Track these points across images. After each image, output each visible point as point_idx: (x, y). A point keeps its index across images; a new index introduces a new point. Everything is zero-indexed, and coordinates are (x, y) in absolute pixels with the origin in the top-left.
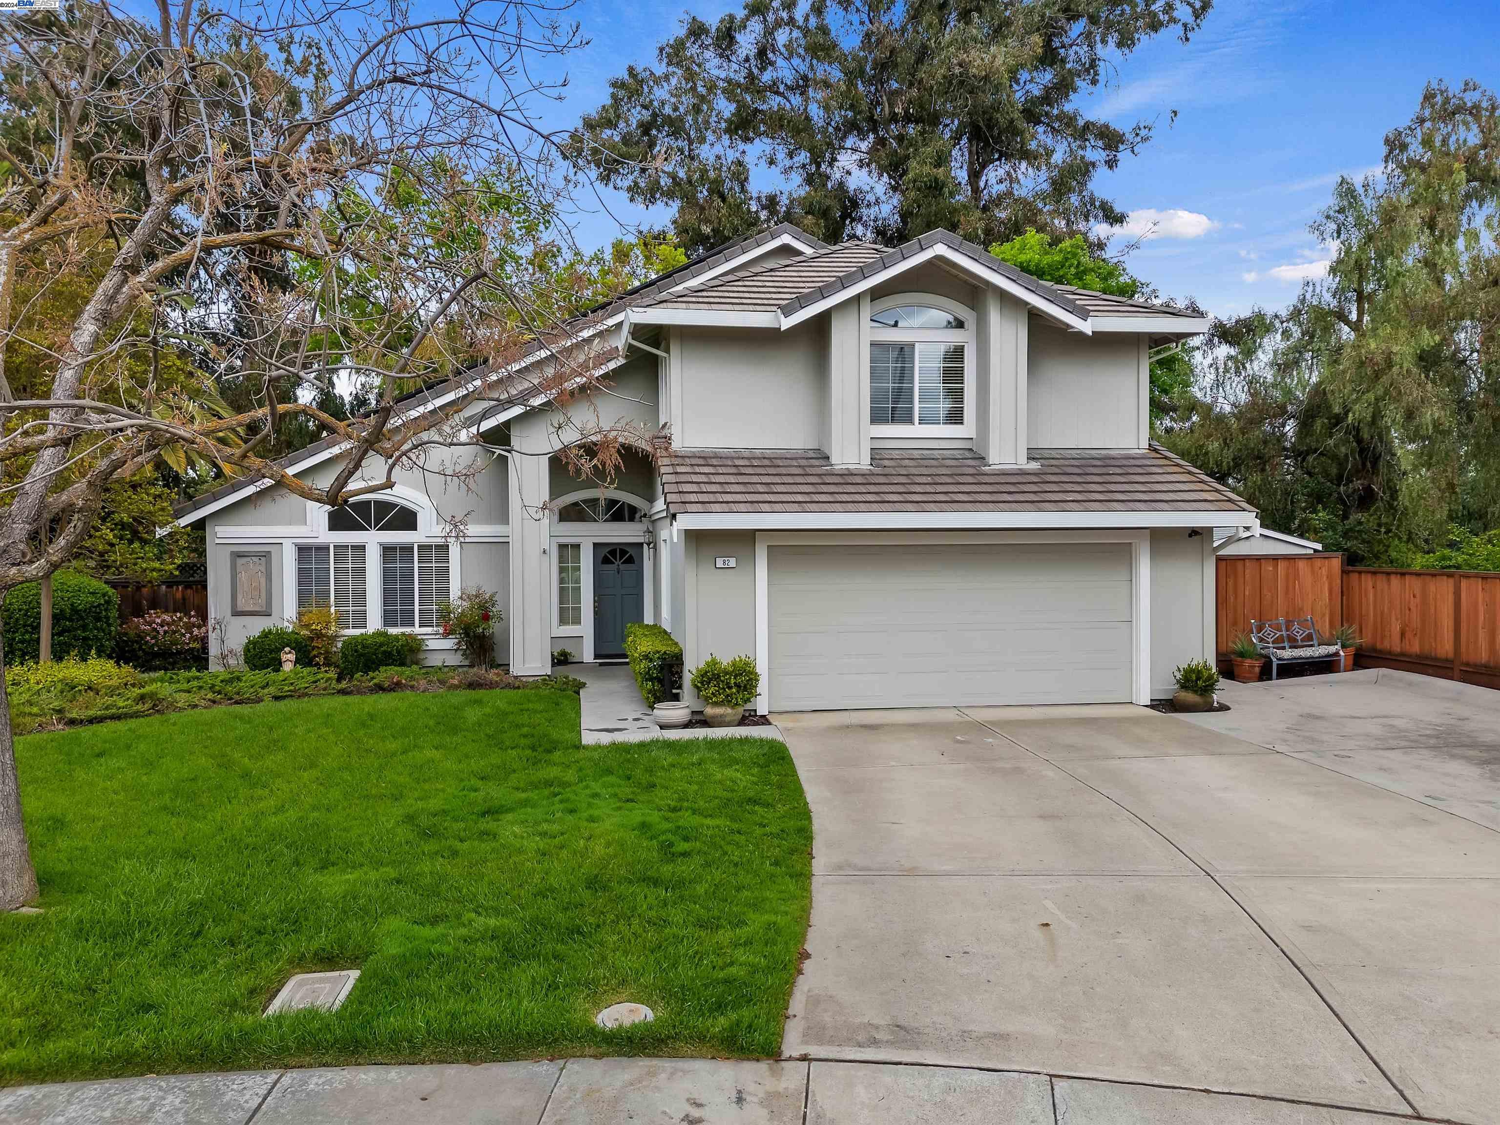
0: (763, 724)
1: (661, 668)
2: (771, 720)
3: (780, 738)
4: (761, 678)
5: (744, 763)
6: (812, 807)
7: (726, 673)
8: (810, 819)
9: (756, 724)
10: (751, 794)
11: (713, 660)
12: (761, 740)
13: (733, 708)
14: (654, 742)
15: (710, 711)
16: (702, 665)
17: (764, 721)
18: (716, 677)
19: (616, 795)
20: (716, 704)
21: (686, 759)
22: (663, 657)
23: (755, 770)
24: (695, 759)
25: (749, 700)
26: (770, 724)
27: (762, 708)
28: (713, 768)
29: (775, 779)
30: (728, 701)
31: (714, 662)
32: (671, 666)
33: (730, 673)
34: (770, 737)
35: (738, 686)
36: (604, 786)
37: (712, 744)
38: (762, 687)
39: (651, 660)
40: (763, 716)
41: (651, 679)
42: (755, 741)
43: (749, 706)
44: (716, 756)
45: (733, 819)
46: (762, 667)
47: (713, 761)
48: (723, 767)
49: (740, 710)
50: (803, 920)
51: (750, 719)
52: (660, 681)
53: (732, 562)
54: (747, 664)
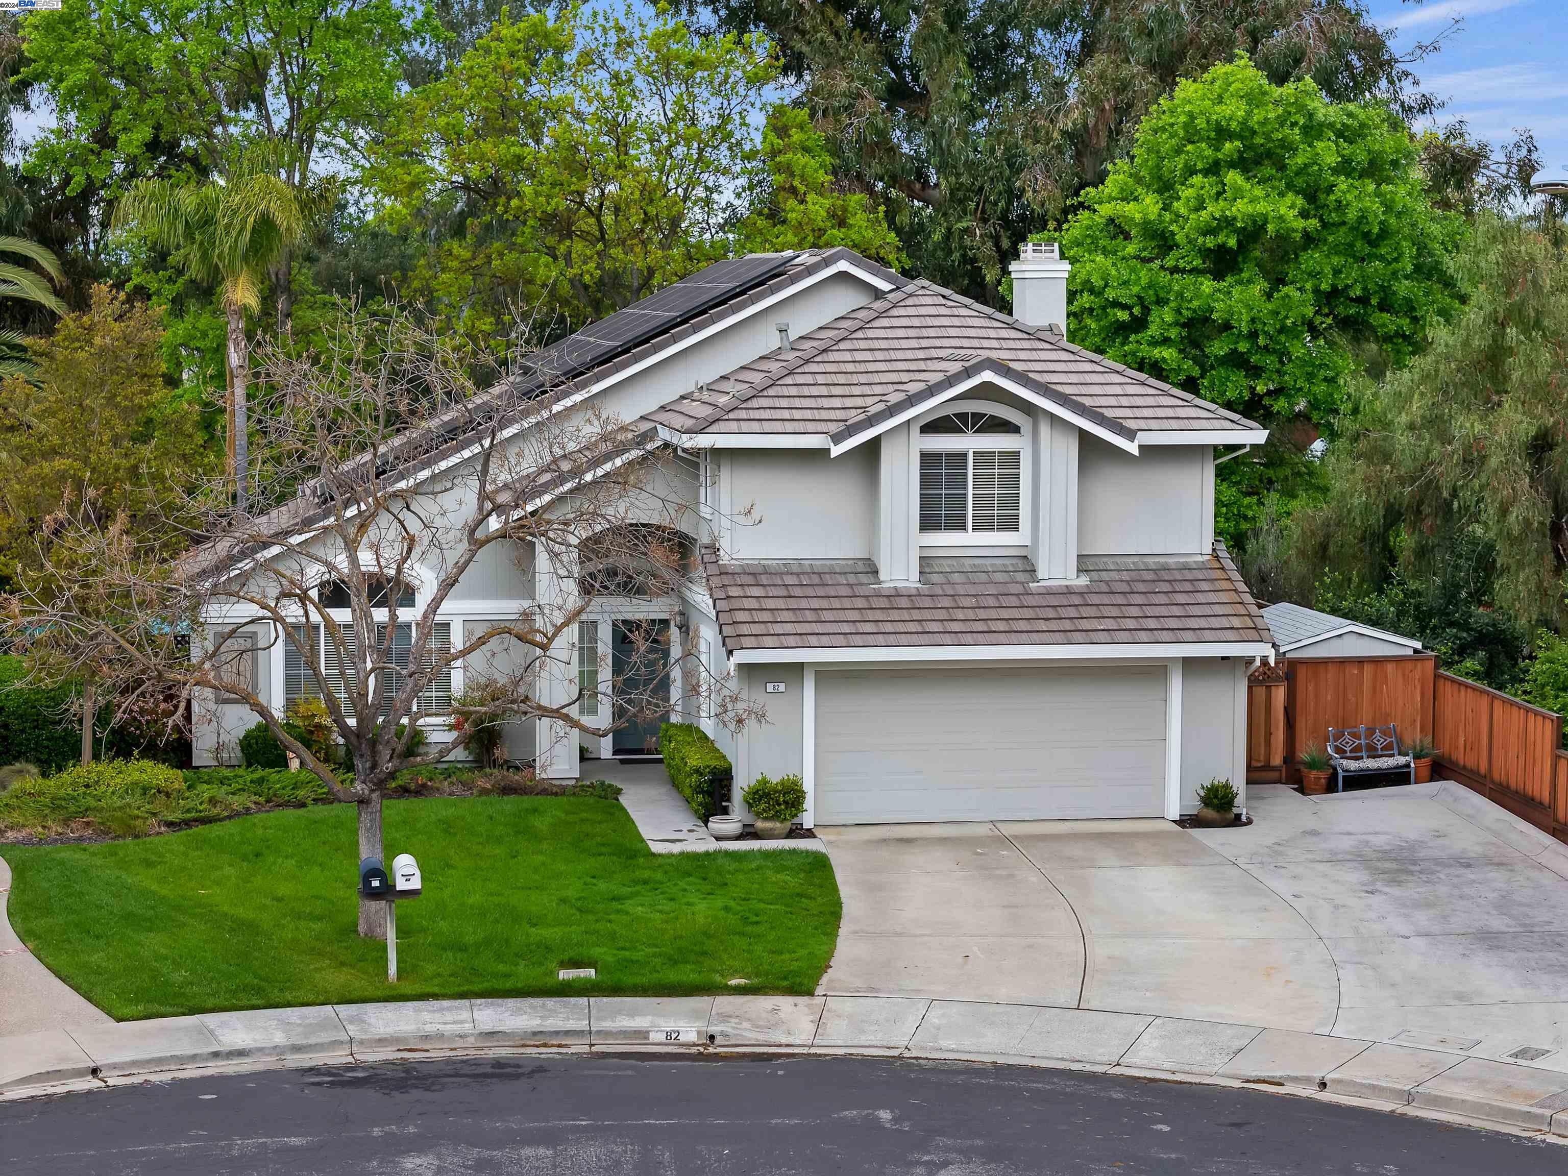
0: (809, 837)
1: (711, 782)
2: (816, 833)
3: (824, 850)
4: (807, 796)
5: (792, 869)
6: (843, 900)
7: (776, 792)
8: (841, 907)
9: (803, 837)
10: (798, 890)
11: (764, 779)
12: (807, 852)
13: (782, 822)
14: (717, 853)
15: (760, 825)
16: (753, 783)
17: (810, 834)
18: (767, 795)
19: (698, 890)
20: (766, 819)
21: (746, 866)
22: (714, 771)
23: (802, 875)
24: (753, 865)
25: (796, 815)
26: (815, 837)
27: (808, 823)
28: (769, 873)
29: (817, 881)
30: (776, 817)
31: (765, 782)
32: (721, 780)
33: (780, 792)
34: (814, 849)
35: (786, 802)
36: (689, 884)
37: (767, 855)
38: (809, 803)
39: (701, 774)
40: (810, 830)
41: (702, 792)
42: (802, 852)
43: (796, 820)
44: (769, 864)
45: (786, 905)
46: (808, 786)
47: (768, 867)
48: (778, 872)
49: (788, 825)
50: (831, 953)
51: (797, 832)
52: (709, 794)
53: (782, 687)
54: (795, 783)
